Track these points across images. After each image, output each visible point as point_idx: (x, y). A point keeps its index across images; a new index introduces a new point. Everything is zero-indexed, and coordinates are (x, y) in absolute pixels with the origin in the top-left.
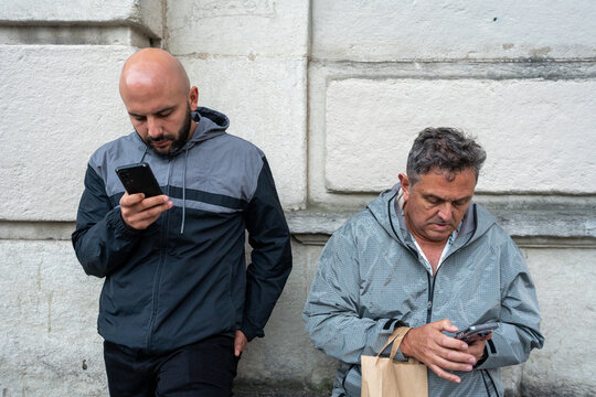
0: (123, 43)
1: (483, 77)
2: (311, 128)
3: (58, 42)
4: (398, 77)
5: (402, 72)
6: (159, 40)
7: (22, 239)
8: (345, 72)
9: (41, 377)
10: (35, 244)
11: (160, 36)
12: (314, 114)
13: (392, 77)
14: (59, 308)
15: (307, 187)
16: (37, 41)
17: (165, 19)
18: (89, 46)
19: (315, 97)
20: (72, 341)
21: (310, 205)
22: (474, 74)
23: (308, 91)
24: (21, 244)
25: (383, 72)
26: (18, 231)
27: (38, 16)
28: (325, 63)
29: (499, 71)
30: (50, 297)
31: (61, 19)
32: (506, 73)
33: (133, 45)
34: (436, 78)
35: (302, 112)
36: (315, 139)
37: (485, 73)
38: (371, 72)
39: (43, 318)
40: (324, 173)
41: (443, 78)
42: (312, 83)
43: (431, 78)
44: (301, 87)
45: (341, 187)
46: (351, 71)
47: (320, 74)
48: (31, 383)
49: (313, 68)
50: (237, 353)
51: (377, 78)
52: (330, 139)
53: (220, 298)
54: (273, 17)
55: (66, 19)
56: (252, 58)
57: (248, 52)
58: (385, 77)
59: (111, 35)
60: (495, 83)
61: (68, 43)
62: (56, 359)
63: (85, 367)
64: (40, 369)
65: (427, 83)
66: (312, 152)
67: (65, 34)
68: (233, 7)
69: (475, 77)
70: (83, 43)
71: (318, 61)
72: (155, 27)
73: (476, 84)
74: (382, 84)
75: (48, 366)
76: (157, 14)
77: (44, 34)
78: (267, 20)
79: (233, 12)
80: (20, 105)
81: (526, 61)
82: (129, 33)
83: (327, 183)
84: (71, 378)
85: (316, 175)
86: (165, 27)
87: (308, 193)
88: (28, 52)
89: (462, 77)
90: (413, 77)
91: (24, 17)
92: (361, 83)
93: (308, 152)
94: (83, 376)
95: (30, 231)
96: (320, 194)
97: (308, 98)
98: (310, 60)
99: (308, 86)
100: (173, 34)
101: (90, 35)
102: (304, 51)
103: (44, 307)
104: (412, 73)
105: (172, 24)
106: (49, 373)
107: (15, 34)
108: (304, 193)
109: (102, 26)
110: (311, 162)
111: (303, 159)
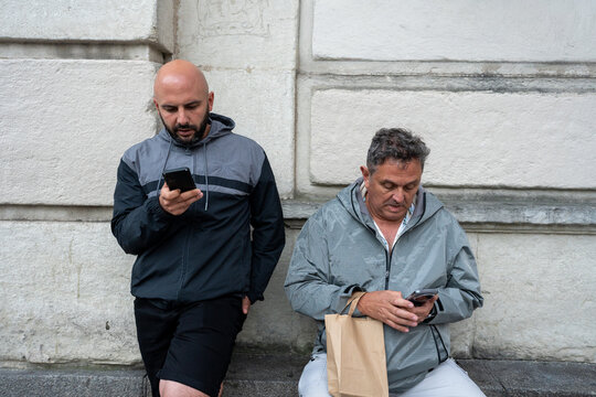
0: (142, 60)
1: (443, 89)
2: (299, 130)
3: (88, 57)
4: (372, 88)
5: (375, 84)
6: (170, 54)
7: (55, 220)
8: (327, 84)
9: (71, 335)
10: (67, 225)
11: (172, 51)
12: (301, 118)
13: (367, 88)
14: (86, 278)
15: (295, 180)
16: (71, 56)
17: (176, 37)
18: (114, 61)
19: (302, 104)
20: (97, 305)
21: (297, 195)
22: (436, 86)
23: (296, 99)
24: (56, 224)
25: (359, 84)
26: (53, 214)
27: (73, 36)
28: (311, 75)
29: (456, 83)
30: (79, 268)
31: (91, 38)
32: (462, 86)
33: (150, 60)
34: (404, 89)
35: (290, 116)
36: (302, 139)
37: (445, 86)
38: (349, 83)
39: (73, 287)
40: (309, 168)
41: (410, 89)
42: (300, 92)
43: (399, 89)
44: (290, 96)
45: (323, 180)
46: (333, 82)
47: (306, 84)
48: (62, 340)
49: (301, 79)
50: (245, 311)
51: (354, 89)
52: (314, 140)
53: (234, 265)
54: (267, 36)
55: (96, 39)
56: (249, 70)
57: (245, 66)
58: (361, 88)
59: (132, 52)
60: (453, 94)
61: (97, 58)
62: (84, 320)
63: (108, 328)
64: (70, 329)
65: (396, 94)
66: (299, 150)
67: (94, 51)
68: (234, 27)
69: (437, 89)
70: (109, 58)
71: (304, 74)
72: (168, 45)
73: (437, 95)
74: (358, 93)
75: (77, 326)
76: (170, 34)
77: (77, 51)
78: (262, 39)
79: (233, 31)
80: (56, 109)
81: (479, 76)
82: (147, 50)
83: (312, 177)
84: (96, 337)
85: (302, 170)
86: (176, 44)
87: (295, 185)
88: (64, 65)
89: (425, 89)
90: (385, 88)
91: (62, 37)
92: (341, 93)
93: (295, 150)
94: (106, 334)
95: (62, 214)
96: (305, 186)
97: (296, 105)
98: (298, 73)
99: (296, 95)
100: (183, 50)
101: (115, 51)
102: (292, 65)
103: (74, 277)
104: (384, 85)
105: (182, 41)
106: (77, 332)
107: (53, 50)
108: (292, 185)
109: (125, 45)
110: (298, 159)
111: (291, 156)
